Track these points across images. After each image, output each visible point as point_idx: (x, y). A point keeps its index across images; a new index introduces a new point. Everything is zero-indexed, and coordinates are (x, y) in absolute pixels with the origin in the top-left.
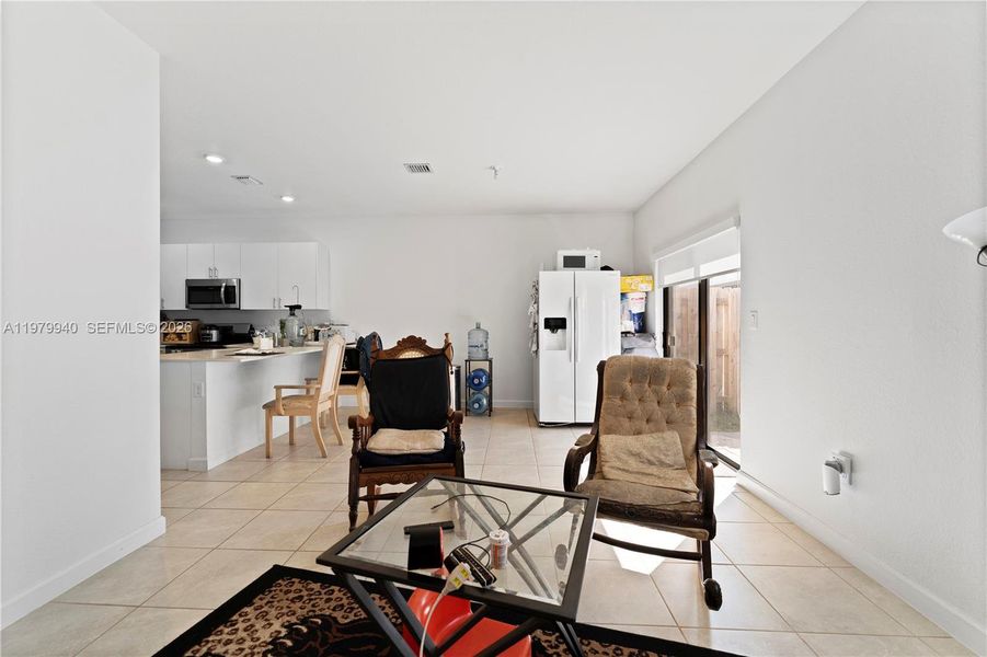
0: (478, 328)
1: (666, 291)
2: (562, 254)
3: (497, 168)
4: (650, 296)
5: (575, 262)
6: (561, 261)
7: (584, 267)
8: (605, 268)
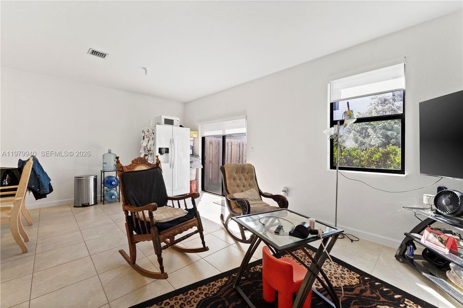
0: (110, 152)
1: (203, 139)
2: (164, 117)
3: (147, 69)
4: (196, 140)
5: (169, 122)
6: (163, 121)
7: (173, 124)
8: (181, 126)
